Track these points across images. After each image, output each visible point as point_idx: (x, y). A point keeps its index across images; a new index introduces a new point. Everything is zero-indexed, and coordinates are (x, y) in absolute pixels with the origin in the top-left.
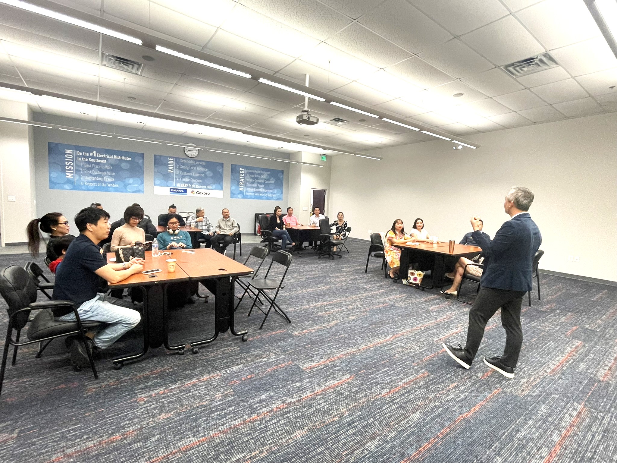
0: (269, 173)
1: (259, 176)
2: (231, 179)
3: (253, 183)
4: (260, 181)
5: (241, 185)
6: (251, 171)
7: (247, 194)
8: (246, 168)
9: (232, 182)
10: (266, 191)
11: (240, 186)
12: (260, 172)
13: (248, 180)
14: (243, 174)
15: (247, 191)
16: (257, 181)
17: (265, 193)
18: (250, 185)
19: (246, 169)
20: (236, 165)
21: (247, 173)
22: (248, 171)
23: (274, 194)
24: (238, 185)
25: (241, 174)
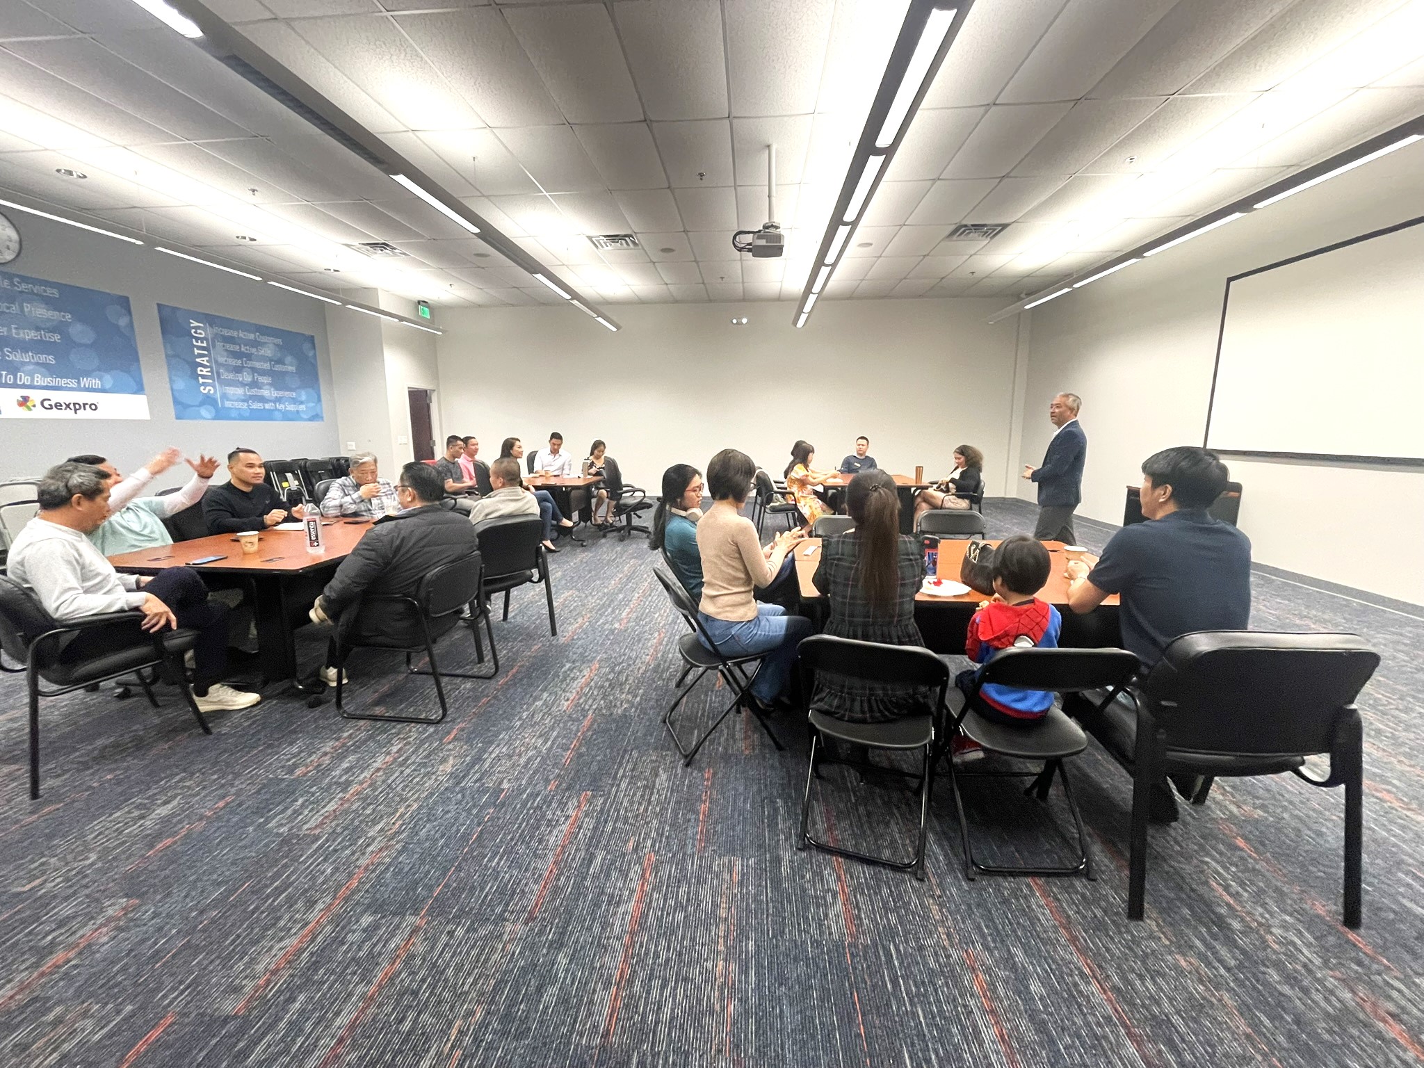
1: (254, 350)
2: (167, 356)
3: (238, 370)
4: (257, 365)
5: (204, 377)
6: (226, 332)
7: (228, 404)
8: (210, 320)
9: (170, 367)
10: (280, 394)
11: (201, 380)
12: (252, 336)
13: (221, 360)
14: (202, 340)
15: (225, 397)
16: (250, 364)
17: (278, 400)
18: (231, 376)
19: (211, 326)
20: (175, 309)
21: (216, 337)
22: (217, 330)
23: (302, 403)
24: (195, 376)
25: (197, 339)
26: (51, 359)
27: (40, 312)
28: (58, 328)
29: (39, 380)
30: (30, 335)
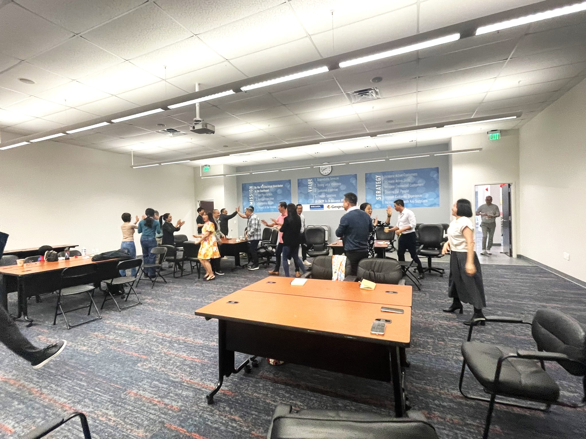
0: (416, 174)
1: (402, 181)
2: (366, 189)
3: (392, 189)
4: (402, 186)
5: (378, 194)
6: (390, 177)
7: (387, 202)
8: (384, 174)
9: (367, 193)
10: (413, 196)
12: (401, 175)
13: (386, 187)
14: (379, 181)
15: (385, 200)
16: (398, 186)
17: (412, 199)
18: (389, 192)
19: (384, 176)
20: (370, 174)
21: (385, 179)
22: (386, 177)
23: (425, 199)
24: (375, 194)
25: (377, 182)
26: (335, 195)
27: (334, 184)
28: (338, 187)
29: (332, 201)
30: (331, 190)
